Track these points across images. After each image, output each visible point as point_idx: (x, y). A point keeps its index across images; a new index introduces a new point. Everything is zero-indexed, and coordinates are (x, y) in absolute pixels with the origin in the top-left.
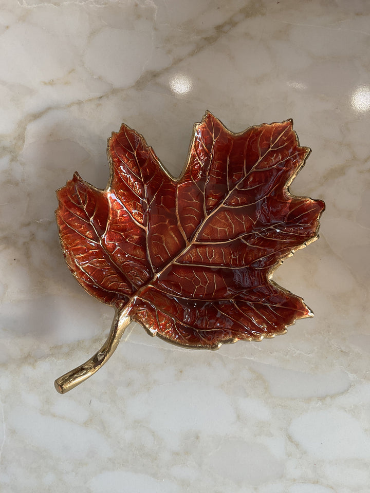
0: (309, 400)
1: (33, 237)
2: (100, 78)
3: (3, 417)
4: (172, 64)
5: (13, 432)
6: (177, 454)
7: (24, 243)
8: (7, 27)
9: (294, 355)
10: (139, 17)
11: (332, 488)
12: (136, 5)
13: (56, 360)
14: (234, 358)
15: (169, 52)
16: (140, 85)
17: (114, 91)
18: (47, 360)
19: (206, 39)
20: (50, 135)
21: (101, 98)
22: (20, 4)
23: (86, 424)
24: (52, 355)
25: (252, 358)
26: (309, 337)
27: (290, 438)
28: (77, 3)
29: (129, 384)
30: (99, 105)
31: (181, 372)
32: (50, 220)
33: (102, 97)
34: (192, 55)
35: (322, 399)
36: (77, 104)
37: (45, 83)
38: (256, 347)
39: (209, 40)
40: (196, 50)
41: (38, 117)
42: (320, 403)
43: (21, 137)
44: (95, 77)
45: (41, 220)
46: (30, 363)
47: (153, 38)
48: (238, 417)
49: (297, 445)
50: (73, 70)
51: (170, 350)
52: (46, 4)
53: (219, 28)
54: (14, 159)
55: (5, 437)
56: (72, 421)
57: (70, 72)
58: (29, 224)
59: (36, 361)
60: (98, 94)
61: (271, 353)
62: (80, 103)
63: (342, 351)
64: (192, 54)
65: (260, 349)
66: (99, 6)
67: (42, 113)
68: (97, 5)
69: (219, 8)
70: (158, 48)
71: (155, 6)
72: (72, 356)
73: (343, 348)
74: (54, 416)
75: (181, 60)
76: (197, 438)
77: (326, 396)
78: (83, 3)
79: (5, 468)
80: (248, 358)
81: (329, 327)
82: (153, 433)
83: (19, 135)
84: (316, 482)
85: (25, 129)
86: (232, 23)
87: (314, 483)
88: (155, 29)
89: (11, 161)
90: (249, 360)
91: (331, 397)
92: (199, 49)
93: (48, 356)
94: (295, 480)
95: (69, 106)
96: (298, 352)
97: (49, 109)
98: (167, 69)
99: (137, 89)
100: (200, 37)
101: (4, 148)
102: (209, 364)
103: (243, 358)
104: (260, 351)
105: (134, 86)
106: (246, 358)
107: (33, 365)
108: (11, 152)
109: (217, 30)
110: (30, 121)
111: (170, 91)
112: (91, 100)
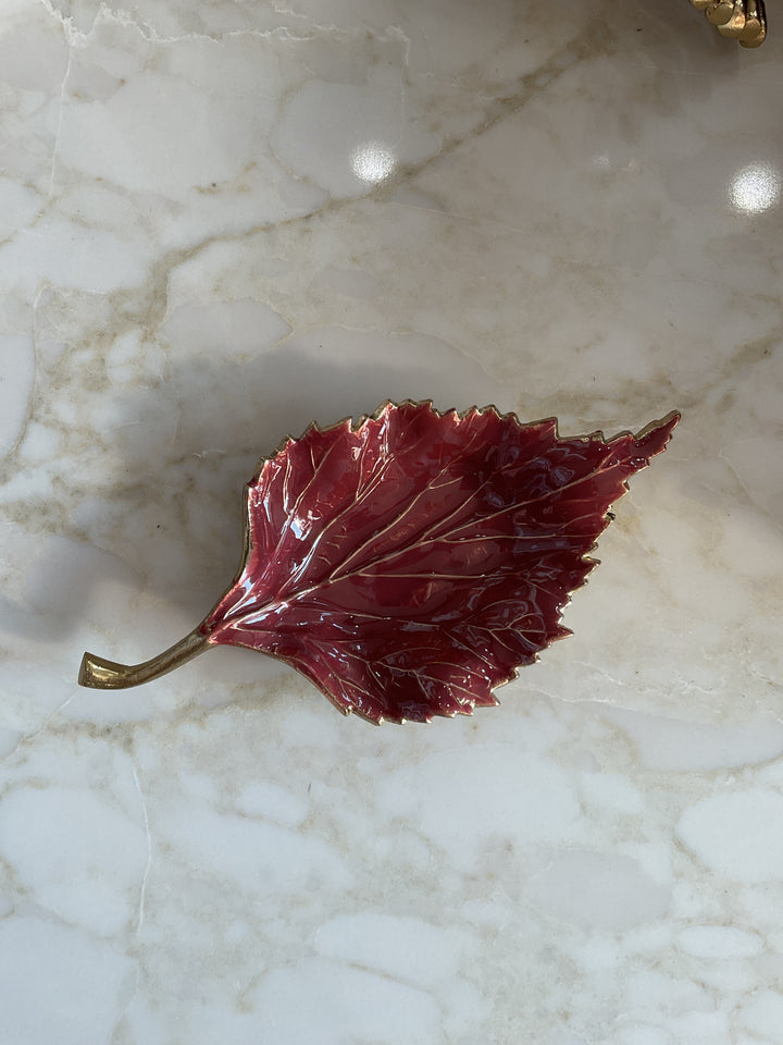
0: (712, 774)
1: (191, 483)
2: (305, 179)
3: (147, 821)
4: (441, 152)
5: (166, 848)
6: (473, 879)
7: (175, 496)
8: (123, 82)
9: (684, 693)
10: (375, 59)
11: (757, 932)
12: (370, 37)
13: (242, 712)
14: (573, 701)
15: (435, 127)
16: (382, 191)
17: (334, 205)
18: (226, 712)
19: (504, 101)
20: (216, 290)
21: (308, 217)
22: (144, 36)
23: (302, 828)
24: (236, 702)
25: (605, 701)
26: (710, 658)
27: (679, 845)
28: (256, 33)
29: (380, 752)
30: (308, 231)
31: (475, 728)
32: (221, 451)
33: (310, 216)
34: (479, 133)
35: (736, 771)
36: (264, 229)
37: (201, 191)
38: (612, 680)
39: (511, 104)
40: (486, 124)
41: (191, 256)
42: (732, 779)
43: (158, 294)
44: (296, 177)
45: (204, 453)
46: (195, 719)
47: (403, 102)
48: (583, 807)
49: (693, 857)
50: (251, 166)
52: (196, 36)
53: (528, 80)
54: (147, 337)
55: (150, 857)
56: (276, 823)
57: (247, 169)
58: (182, 460)
59: (205, 714)
60: (304, 211)
61: (640, 690)
62: (268, 228)
63: (770, 683)
64: (479, 131)
65: (620, 683)
66: (298, 39)
67: (197, 248)
68: (293, 38)
69: (527, 41)
70: (413, 120)
71: (406, 39)
72: (272, 703)
73: (772, 679)
74: (244, 816)
75: (458, 143)
76: (509, 848)
77: (745, 765)
78: (267, 34)
79: (154, 915)
80: (599, 701)
81: (747, 639)
82: (428, 840)
83: (156, 292)
84: (728, 923)
85: (166, 279)
86: (553, 71)
87: (724, 925)
88: (408, 83)
89: (142, 341)
90: (599, 703)
91: (753, 768)
92: (491, 120)
93: (228, 704)
94: (690, 921)
95: (250, 233)
96: (690, 687)
97: (209, 241)
98: (432, 161)
99: (376, 201)
100: (492, 98)
101: (128, 316)
102: (527, 713)
103: (590, 700)
104: (620, 687)
105: (370, 195)
106: (595, 700)
107: (200, 721)
108: (141, 323)
109: (526, 83)
110: (175, 264)
111: (439, 203)
112: (289, 222)
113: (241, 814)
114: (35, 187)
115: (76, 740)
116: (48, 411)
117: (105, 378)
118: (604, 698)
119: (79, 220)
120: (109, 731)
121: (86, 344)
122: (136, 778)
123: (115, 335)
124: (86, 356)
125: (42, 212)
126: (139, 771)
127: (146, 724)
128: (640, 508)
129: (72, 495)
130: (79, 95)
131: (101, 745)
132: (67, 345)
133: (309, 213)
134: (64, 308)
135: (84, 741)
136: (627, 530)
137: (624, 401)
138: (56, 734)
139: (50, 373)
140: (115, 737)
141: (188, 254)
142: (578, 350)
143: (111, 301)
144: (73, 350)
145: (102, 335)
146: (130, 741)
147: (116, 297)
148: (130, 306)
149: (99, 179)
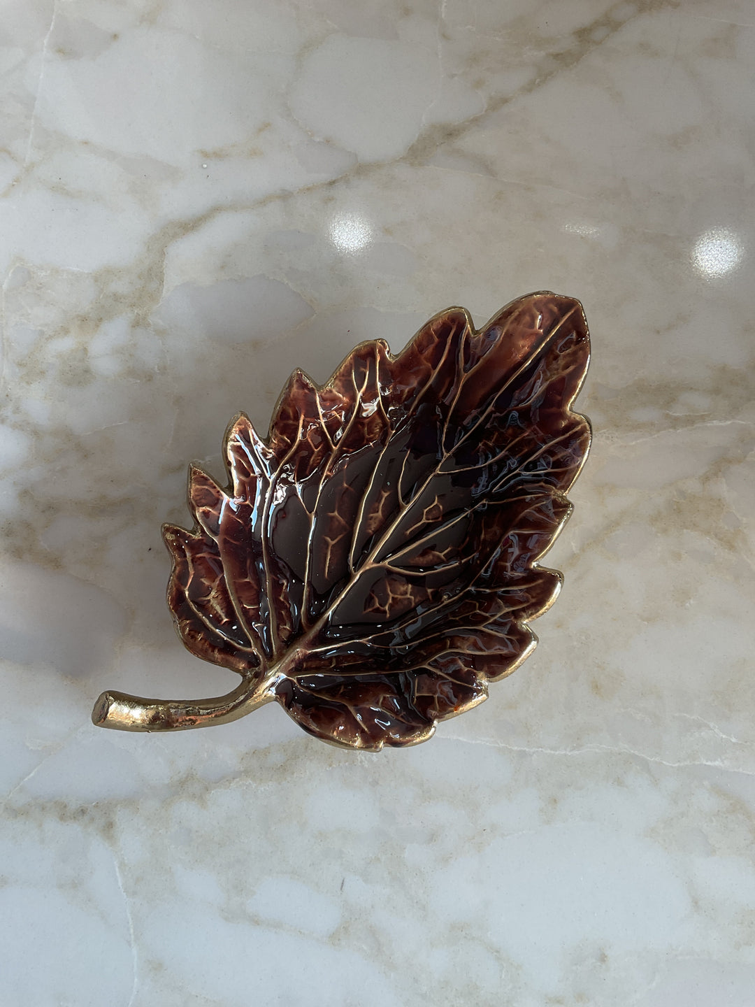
2: (328, 142)
3: (132, 931)
4: (486, 111)
5: (156, 967)
6: (558, 1001)
8: (115, 36)
10: (407, 12)
13: (254, 786)
14: (676, 765)
15: (479, 84)
16: (417, 153)
17: (362, 169)
18: (233, 785)
19: (556, 56)
20: (222, 267)
21: (332, 183)
23: (335, 938)
24: (247, 773)
25: (717, 763)
29: (432, 838)
30: (331, 199)
31: (554, 802)
33: (334, 182)
34: (530, 90)
36: (279, 197)
37: (205, 155)
38: (724, 736)
39: (564, 59)
40: (538, 80)
41: (193, 228)
43: (152, 275)
44: (318, 139)
45: (208, 458)
46: (194, 796)
47: (440, 57)
48: (696, 903)
50: (265, 127)
51: (525, 751)
53: (583, 34)
54: (138, 323)
55: (136, 980)
56: (300, 932)
57: (260, 130)
58: (179, 468)
59: (207, 789)
60: (325, 177)
62: (285, 196)
64: (529, 88)
65: (734, 740)
67: (200, 219)
70: (453, 76)
72: (293, 773)
75: (505, 101)
76: (603, 958)
80: (709, 763)
82: (497, 952)
83: (150, 269)
85: (163, 254)
86: (611, 24)
88: (445, 36)
89: (133, 326)
90: (709, 766)
92: (542, 77)
93: (236, 775)
95: (263, 202)
97: (215, 210)
98: (476, 121)
99: (412, 164)
100: (543, 53)
101: (116, 298)
102: (619, 782)
103: (697, 763)
104: (734, 744)
105: (403, 158)
106: (705, 763)
107: (200, 798)
108: (133, 305)
109: (580, 37)
110: (175, 236)
111: (486, 166)
112: (308, 189)
113: (255, 921)
114: (9, 153)
115: (41, 825)
116: (17, 410)
117: (87, 371)
118: (715, 760)
119: (59, 189)
120: (83, 812)
121: (65, 331)
122: (118, 874)
123: (101, 320)
124: (65, 344)
125: (17, 180)
126: (122, 865)
127: (131, 802)
128: (744, 519)
129: (43, 512)
130: (65, 51)
131: (73, 829)
132: (42, 333)
133: (334, 179)
134: (38, 288)
135: (52, 825)
136: (731, 547)
137: (716, 391)
138: (16, 817)
139: (20, 365)
140: (92, 819)
141: (189, 226)
142: (658, 332)
143: (96, 281)
144: (50, 337)
145: (84, 319)
146: (110, 825)
147: (102, 277)
148: (120, 286)
149: (86, 143)
